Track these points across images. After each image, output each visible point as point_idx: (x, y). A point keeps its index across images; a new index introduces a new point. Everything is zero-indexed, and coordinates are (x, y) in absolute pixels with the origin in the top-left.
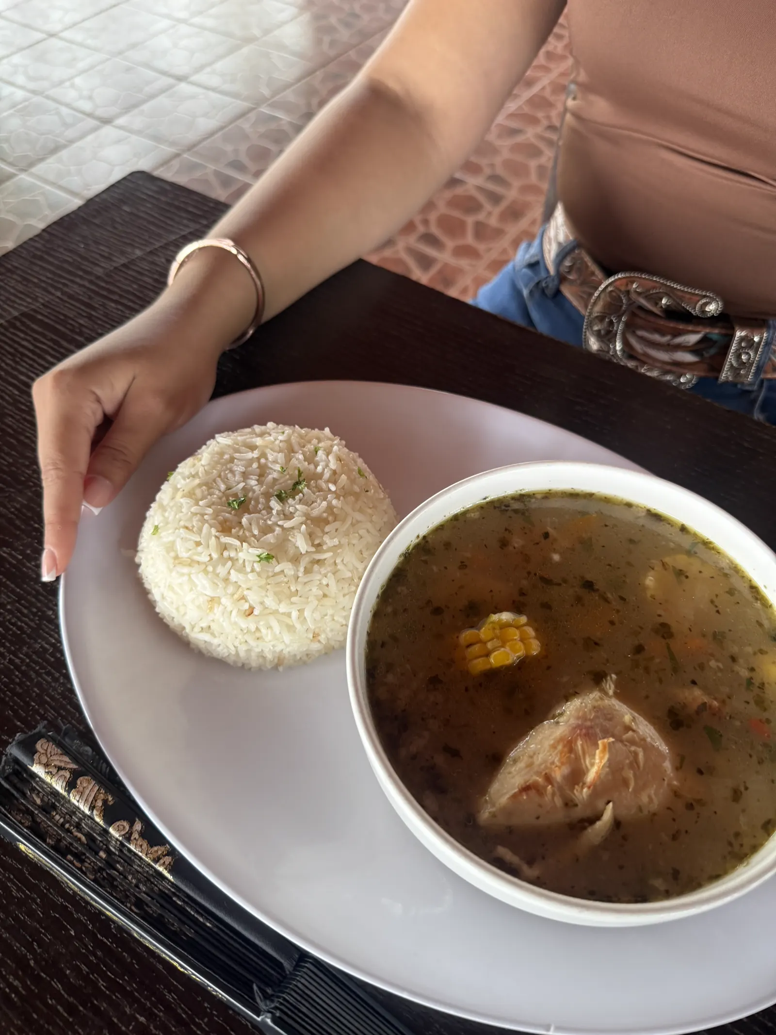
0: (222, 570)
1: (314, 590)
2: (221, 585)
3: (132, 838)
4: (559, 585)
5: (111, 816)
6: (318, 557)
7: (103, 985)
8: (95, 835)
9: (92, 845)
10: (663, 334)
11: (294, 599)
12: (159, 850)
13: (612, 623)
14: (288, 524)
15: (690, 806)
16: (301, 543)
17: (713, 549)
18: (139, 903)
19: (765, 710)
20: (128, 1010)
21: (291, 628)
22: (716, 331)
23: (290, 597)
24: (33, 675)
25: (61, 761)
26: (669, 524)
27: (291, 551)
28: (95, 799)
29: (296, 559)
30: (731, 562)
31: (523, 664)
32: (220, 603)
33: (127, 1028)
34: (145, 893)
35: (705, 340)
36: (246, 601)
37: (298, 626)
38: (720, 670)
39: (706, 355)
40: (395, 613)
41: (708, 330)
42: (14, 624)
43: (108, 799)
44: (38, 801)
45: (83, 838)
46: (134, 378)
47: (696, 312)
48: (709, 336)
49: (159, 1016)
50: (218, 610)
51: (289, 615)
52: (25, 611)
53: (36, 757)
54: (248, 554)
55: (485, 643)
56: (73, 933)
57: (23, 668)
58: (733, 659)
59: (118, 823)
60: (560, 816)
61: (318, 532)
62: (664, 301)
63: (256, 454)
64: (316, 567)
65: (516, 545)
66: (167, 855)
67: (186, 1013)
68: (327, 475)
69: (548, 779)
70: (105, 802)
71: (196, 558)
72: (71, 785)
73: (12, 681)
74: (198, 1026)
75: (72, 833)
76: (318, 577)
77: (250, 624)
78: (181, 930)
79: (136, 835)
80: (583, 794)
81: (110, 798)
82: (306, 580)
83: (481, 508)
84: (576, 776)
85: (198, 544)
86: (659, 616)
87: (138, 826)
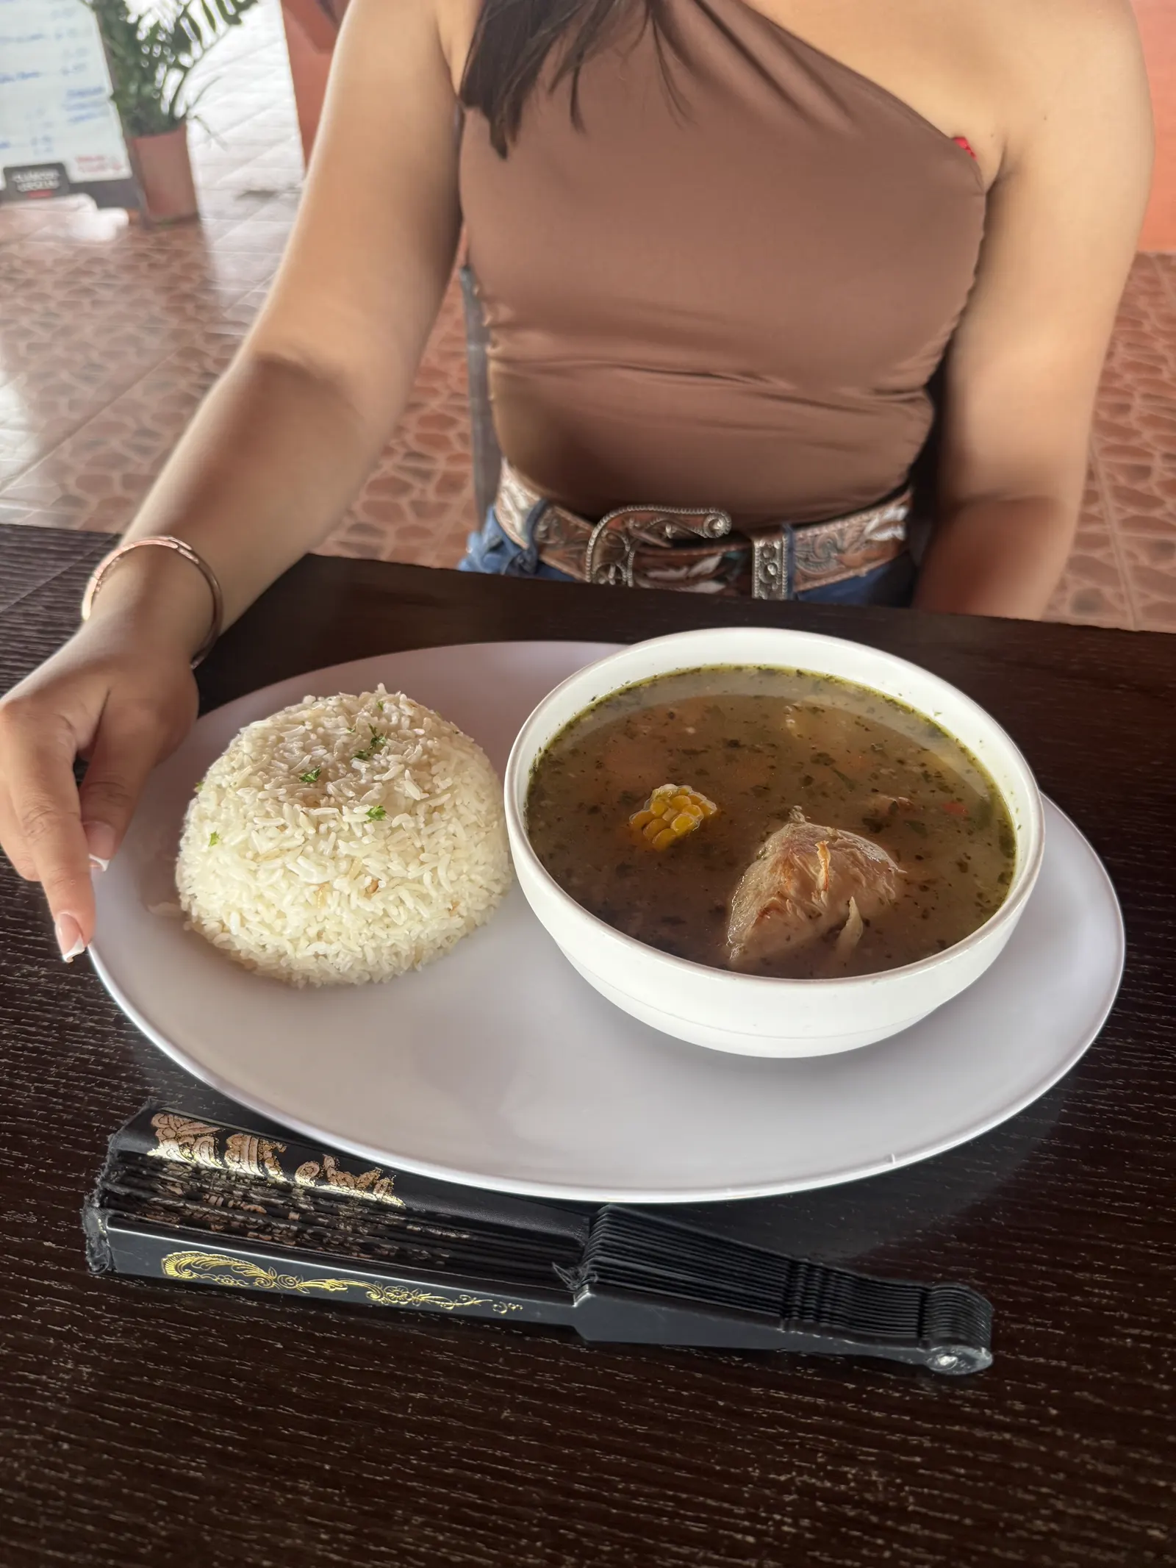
0: (325, 846)
1: (442, 840)
2: (330, 864)
3: (329, 1176)
4: (705, 751)
5: (289, 1165)
6: (433, 803)
7: (349, 1383)
8: (273, 1200)
9: (272, 1209)
10: (678, 568)
11: (423, 856)
12: (371, 1176)
13: (773, 767)
14: (386, 777)
15: (924, 888)
16: (413, 792)
17: (837, 681)
18: (366, 1248)
19: (952, 792)
20: (396, 1394)
21: (424, 898)
22: (733, 549)
23: (417, 856)
25: (194, 1129)
26: (784, 674)
27: (402, 803)
28: (260, 1152)
29: (411, 810)
30: (858, 687)
31: (705, 824)
32: (332, 890)
33: (405, 1412)
34: (368, 1234)
35: (725, 561)
36: (367, 874)
37: (433, 893)
38: (894, 774)
39: (731, 579)
40: (549, 825)
41: (724, 550)
43: (276, 1148)
44: (179, 1191)
45: (260, 1209)
46: (108, 694)
47: (705, 534)
48: (728, 556)
49: (441, 1383)
50: (332, 900)
51: (419, 881)
53: (158, 1134)
54: (356, 815)
55: (660, 817)
56: (279, 1346)
58: (901, 762)
59: (303, 1167)
60: (808, 932)
61: (424, 774)
62: (668, 530)
63: (309, 726)
64: (436, 815)
65: (645, 731)
66: (382, 1177)
67: (473, 1364)
68: (406, 722)
69: (783, 896)
70: (275, 1151)
71: (287, 845)
72: (220, 1150)
74: (496, 1371)
75: (242, 1209)
76: (443, 824)
77: (375, 906)
78: (433, 1255)
79: (331, 1172)
80: (821, 900)
81: (279, 1146)
82: (430, 832)
83: (592, 710)
84: (807, 885)
85: (284, 827)
86: (813, 748)
87: (329, 1162)
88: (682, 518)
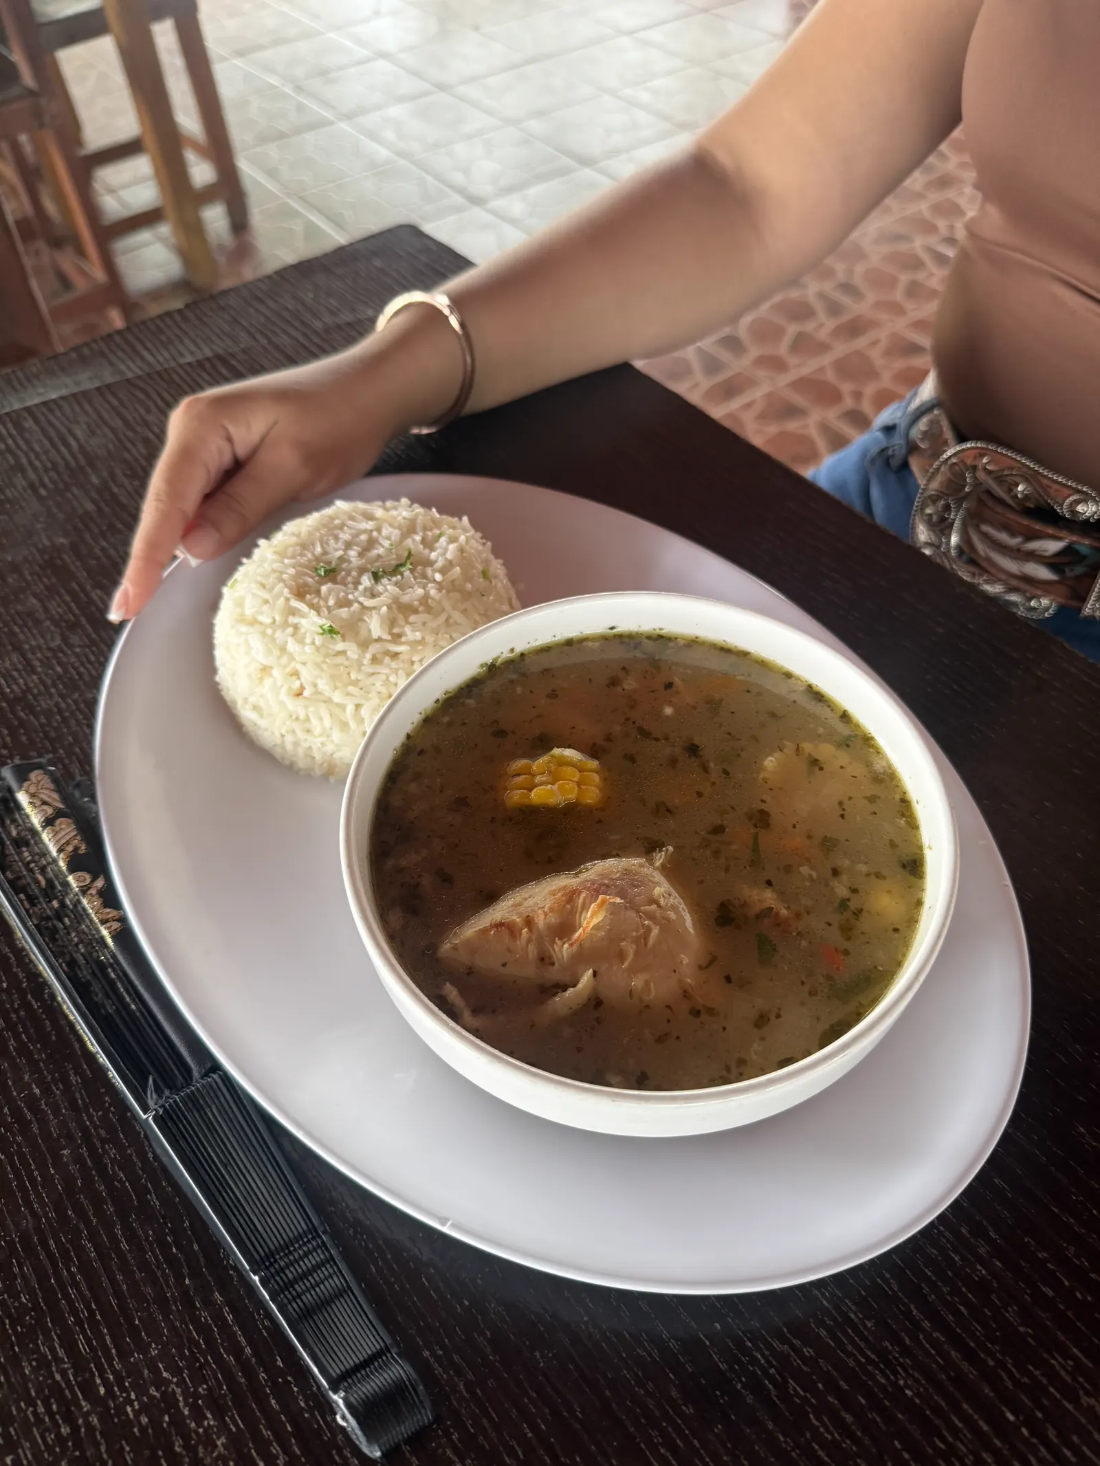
0: (281, 637)
1: (378, 684)
2: (276, 652)
3: (88, 893)
4: (657, 739)
5: (75, 864)
6: (392, 647)
7: (12, 1045)
8: (56, 882)
9: (49, 891)
10: (1013, 534)
11: (351, 688)
12: (111, 913)
13: (700, 794)
14: (369, 603)
15: (696, 1013)
16: (375, 626)
18: (72, 964)
19: (848, 939)
20: (26, 1077)
21: (344, 726)
22: (1087, 542)
23: (346, 686)
24: (73, 722)
25: (49, 797)
26: (829, 706)
27: (363, 633)
28: (68, 843)
29: (364, 644)
30: (890, 766)
31: (570, 811)
32: (270, 675)
33: (19, 1094)
34: (82, 954)
35: (1068, 551)
36: (299, 678)
37: (353, 725)
38: (811, 879)
39: (1068, 573)
40: (450, 724)
41: (1074, 538)
42: (75, 669)
43: (80, 847)
44: (14, 833)
45: (43, 883)
46: (275, 423)
47: (1064, 511)
48: (1077, 547)
49: (55, 1094)
50: (268, 682)
51: (342, 707)
52: (92, 658)
53: (26, 784)
54: (311, 622)
55: (534, 776)
56: (5, 985)
57: (67, 714)
58: (835, 873)
59: (80, 873)
60: (529, 971)
61: (401, 618)
62: (1020, 488)
63: (369, 525)
64: (387, 659)
65: (626, 687)
66: (118, 920)
67: (83, 1099)
68: (440, 564)
69: (529, 922)
70: (76, 849)
71: (259, 617)
72: (48, 822)
73: (49, 724)
74: (90, 1118)
75: (34, 874)
76: (386, 671)
77: (298, 708)
78: (103, 1003)
79: (93, 891)
80: (564, 950)
81: (83, 847)
82: (371, 670)
83: (604, 639)
84: (564, 929)
85: (266, 602)
86: (763, 801)
87: (100, 883)
88: (1045, 481)
